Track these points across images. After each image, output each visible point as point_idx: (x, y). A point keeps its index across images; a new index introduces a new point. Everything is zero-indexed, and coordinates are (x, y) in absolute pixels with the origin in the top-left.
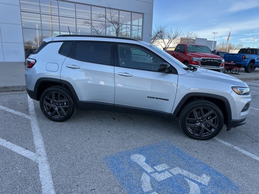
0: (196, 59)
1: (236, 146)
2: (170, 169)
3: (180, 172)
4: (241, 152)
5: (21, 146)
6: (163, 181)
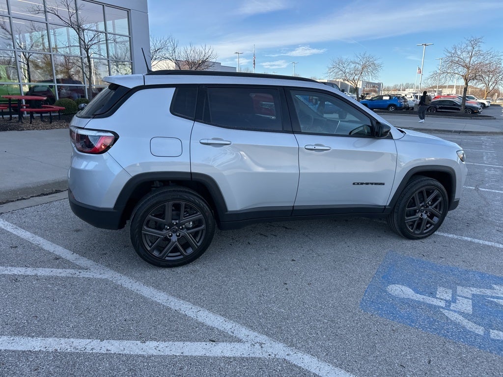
2: (456, 292)
3: (470, 292)
5: (191, 339)
6: (474, 311)
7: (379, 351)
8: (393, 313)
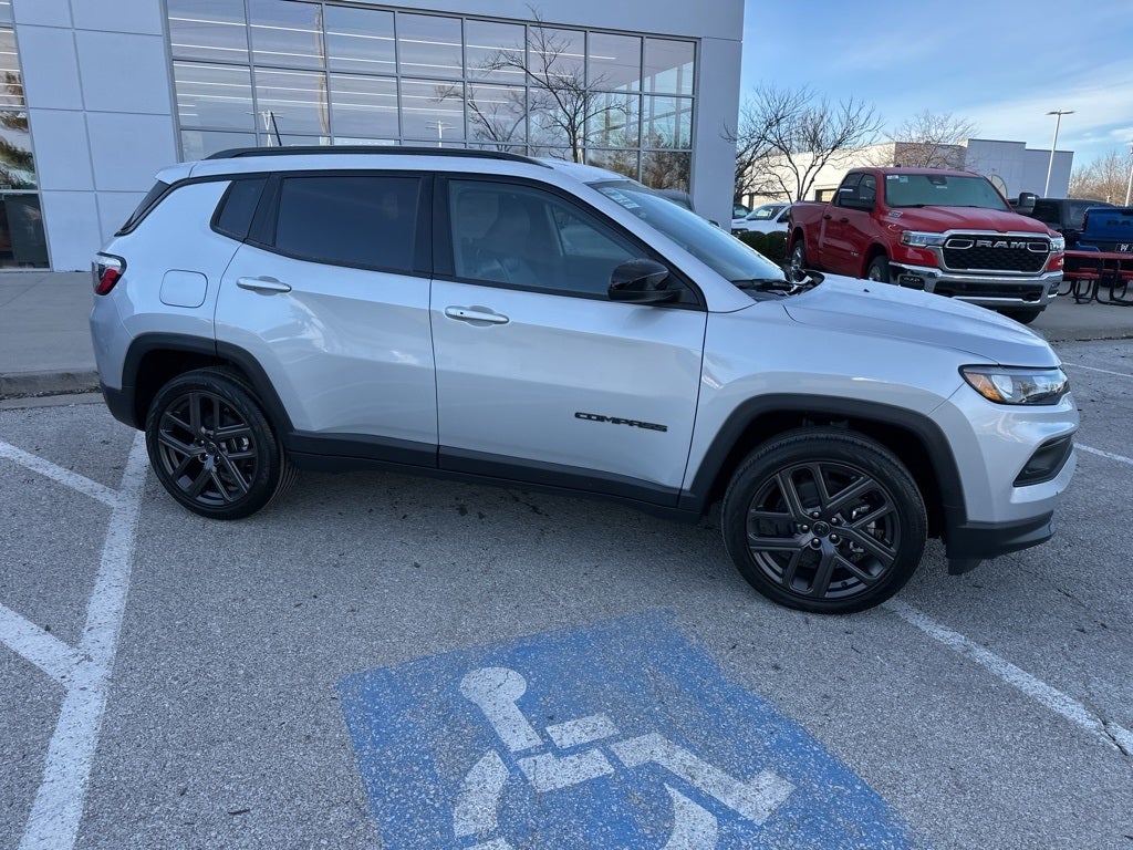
0: (921, 238)
1: (986, 645)
2: (618, 740)
3: (659, 756)
4: (998, 679)
5: (32, 616)
6: (561, 791)
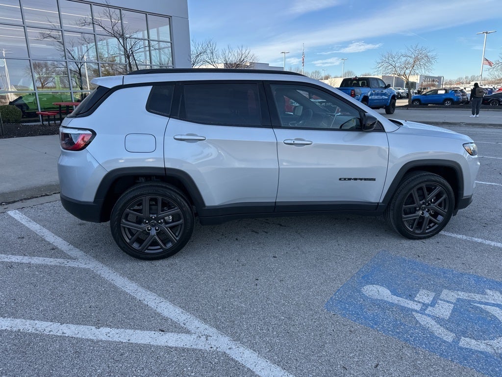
1: (473, 237)
3: (456, 296)
4: (490, 245)
5: (142, 328)
7: (326, 351)
8: (358, 314)
